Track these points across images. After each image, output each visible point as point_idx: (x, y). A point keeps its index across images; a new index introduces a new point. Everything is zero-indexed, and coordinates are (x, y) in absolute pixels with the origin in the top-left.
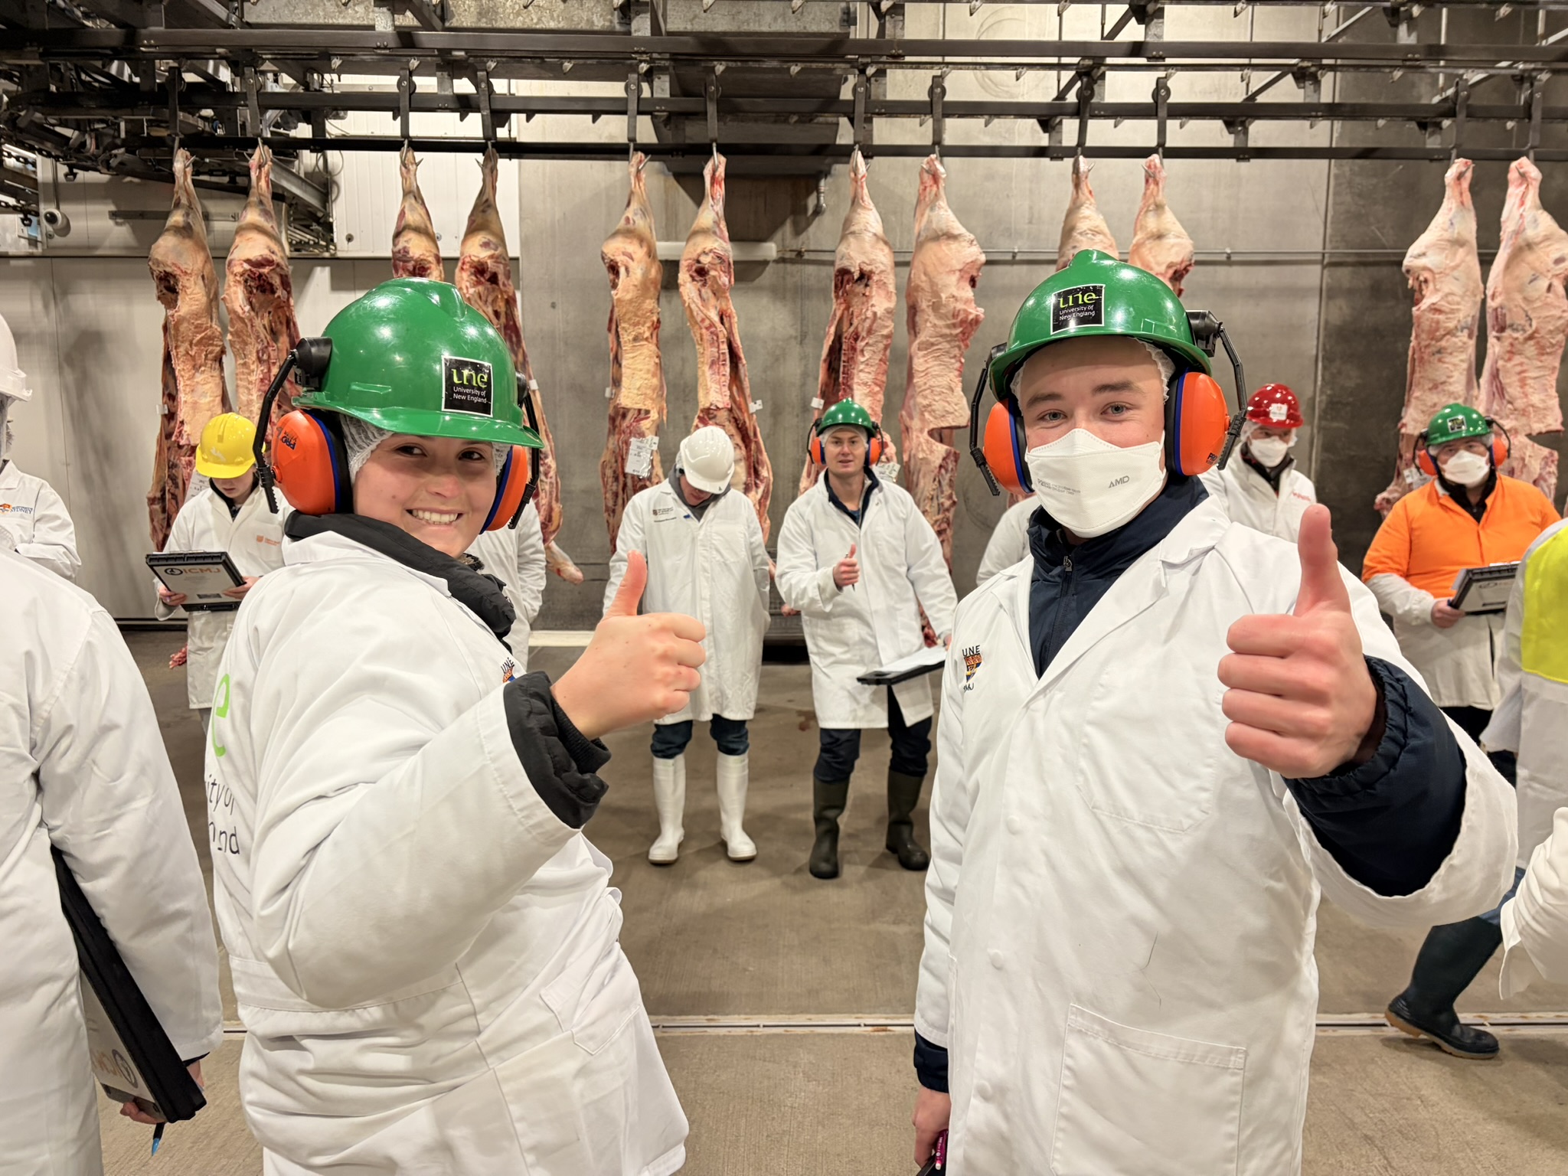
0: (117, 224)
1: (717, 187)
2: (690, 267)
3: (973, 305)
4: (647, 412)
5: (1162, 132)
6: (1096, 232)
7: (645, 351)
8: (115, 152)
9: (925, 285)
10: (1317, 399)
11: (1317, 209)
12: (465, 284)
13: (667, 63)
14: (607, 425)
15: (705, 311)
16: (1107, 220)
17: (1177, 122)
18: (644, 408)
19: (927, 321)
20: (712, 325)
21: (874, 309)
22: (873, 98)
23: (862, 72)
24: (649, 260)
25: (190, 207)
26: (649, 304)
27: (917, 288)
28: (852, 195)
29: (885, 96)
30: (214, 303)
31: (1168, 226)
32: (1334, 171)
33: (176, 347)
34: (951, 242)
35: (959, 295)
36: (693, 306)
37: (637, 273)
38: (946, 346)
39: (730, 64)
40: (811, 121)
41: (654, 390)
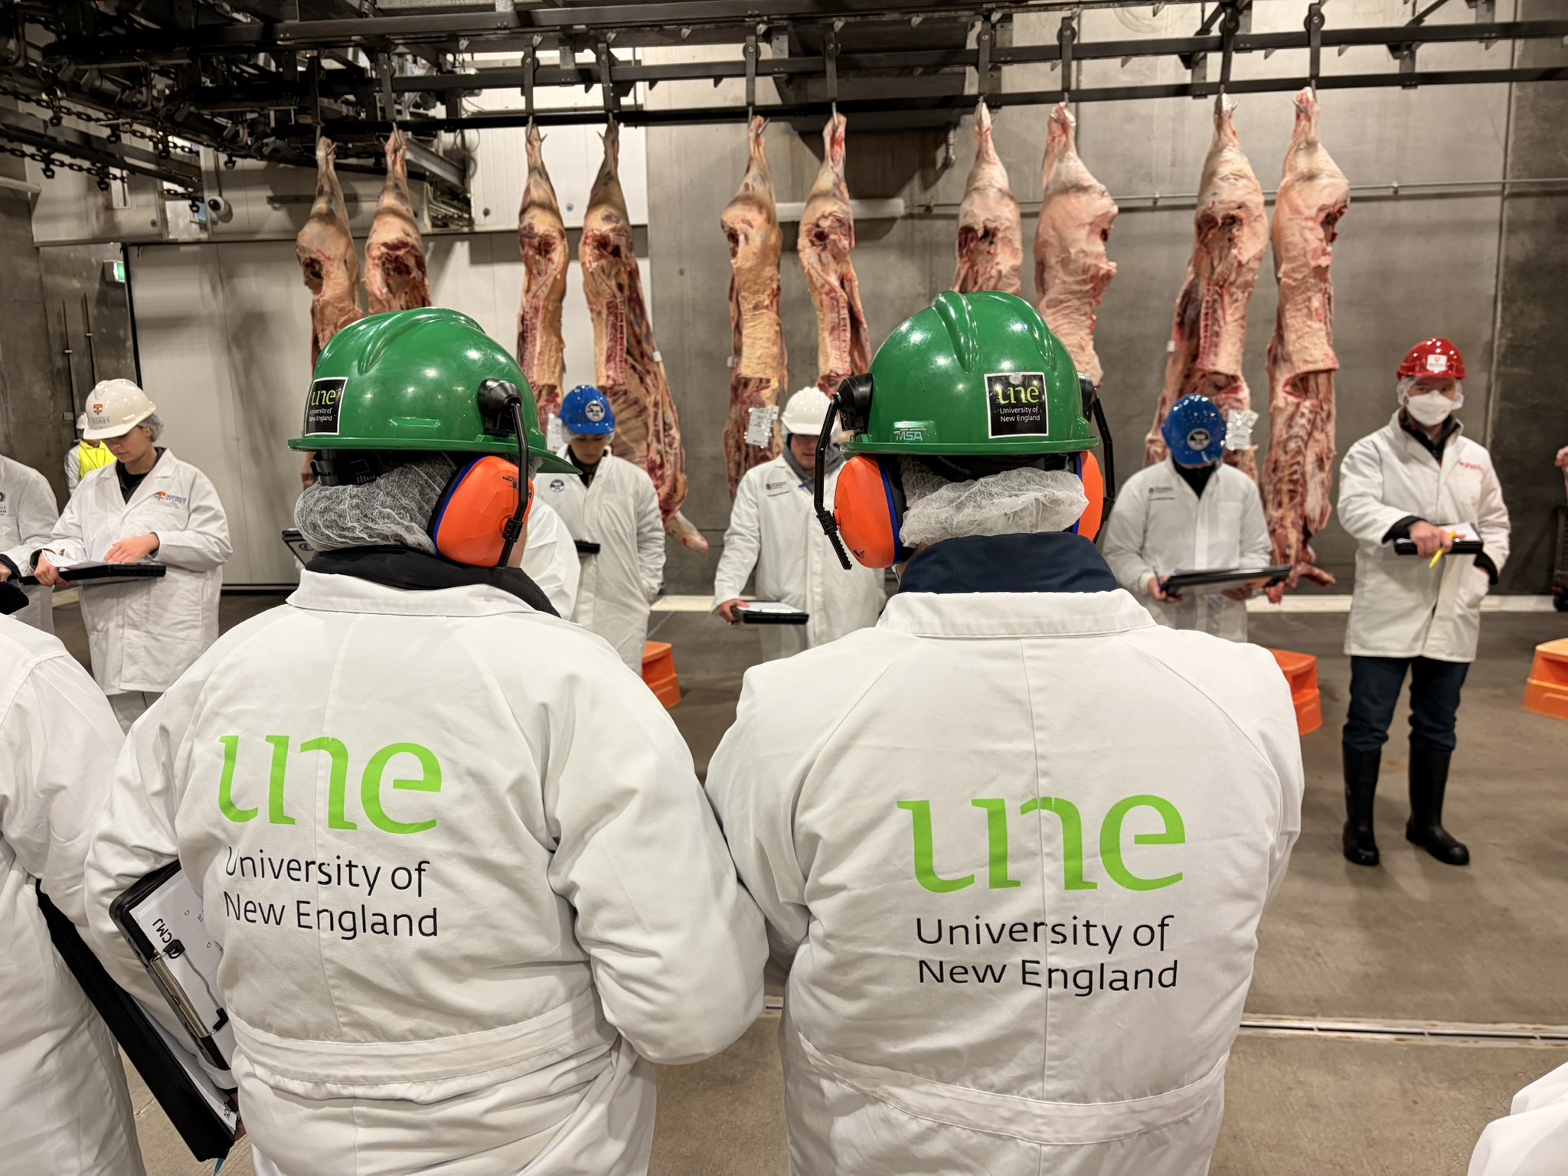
0: (275, 209)
1: (837, 148)
2: (809, 231)
3: (1105, 259)
4: (768, 381)
5: (1315, 61)
6: (1238, 176)
7: (766, 319)
8: (265, 141)
9: (1054, 241)
10: (1496, 343)
11: (1497, 135)
12: (588, 258)
13: (785, 23)
14: (729, 394)
15: (825, 276)
16: (1251, 161)
17: (1335, 49)
18: (764, 377)
19: (1055, 277)
20: (832, 290)
21: (1000, 267)
22: (998, 45)
23: (987, 18)
24: (769, 226)
25: (332, 194)
26: (769, 271)
27: (1045, 243)
28: (976, 149)
29: (1011, 42)
30: (356, 286)
31: (1321, 165)
32: (1515, 92)
33: (323, 330)
34: (1080, 194)
35: (1091, 250)
36: (812, 272)
37: (756, 239)
38: (1076, 303)
39: (851, 20)
40: (937, 71)
41: (774, 359)
